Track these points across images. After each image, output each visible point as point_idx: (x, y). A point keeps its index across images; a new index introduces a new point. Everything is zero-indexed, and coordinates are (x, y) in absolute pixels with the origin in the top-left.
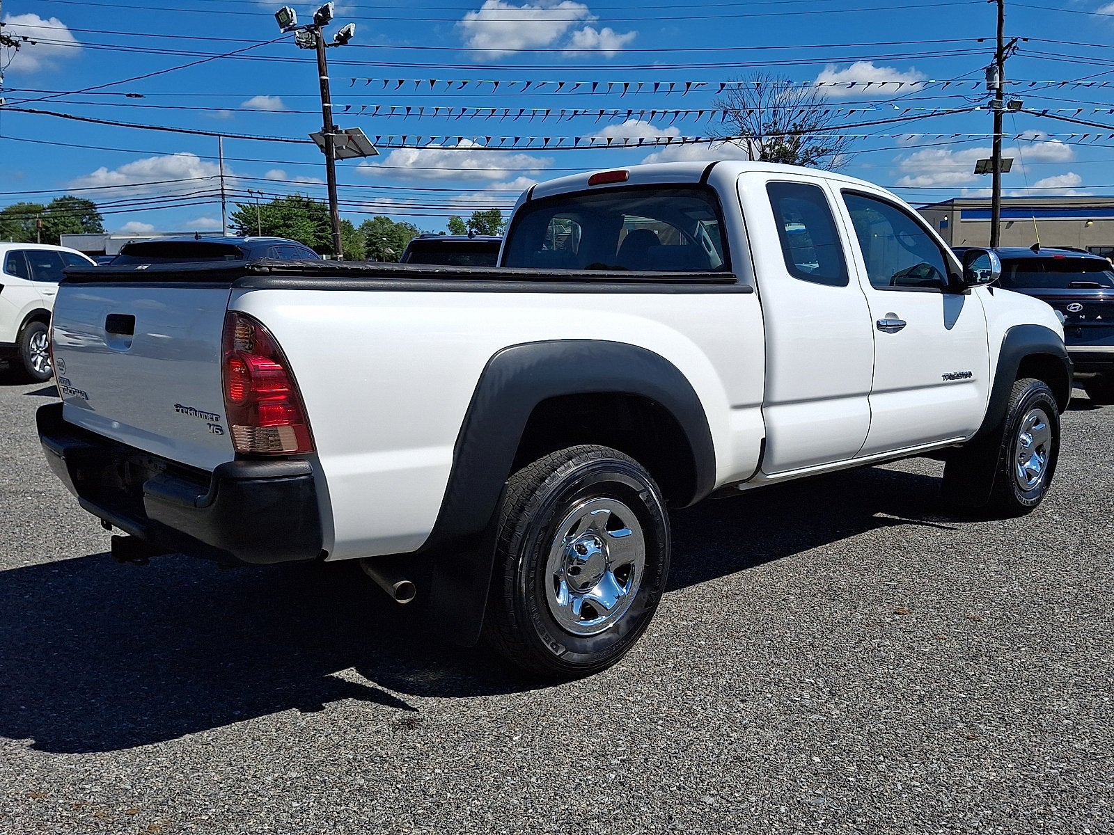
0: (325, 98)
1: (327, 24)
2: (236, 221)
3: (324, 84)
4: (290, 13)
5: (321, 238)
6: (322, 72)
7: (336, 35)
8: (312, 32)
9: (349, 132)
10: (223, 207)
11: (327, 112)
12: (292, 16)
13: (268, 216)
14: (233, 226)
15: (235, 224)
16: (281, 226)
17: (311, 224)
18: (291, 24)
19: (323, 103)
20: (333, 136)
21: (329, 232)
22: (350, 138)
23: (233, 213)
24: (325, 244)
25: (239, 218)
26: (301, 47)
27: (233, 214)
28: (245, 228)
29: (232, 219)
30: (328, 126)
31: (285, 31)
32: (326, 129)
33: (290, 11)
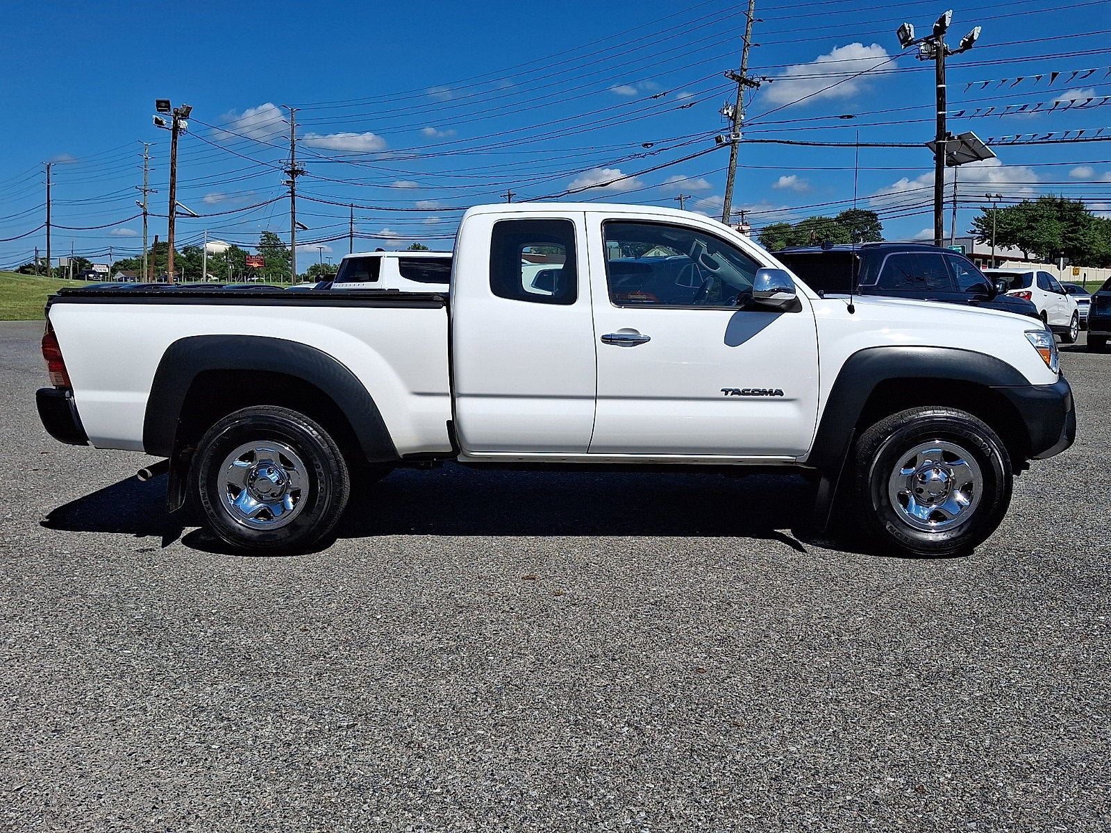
0: (941, 106)
1: (945, 33)
2: (978, 226)
3: (941, 93)
4: (908, 29)
5: (1071, 239)
6: (939, 81)
7: (962, 41)
8: (931, 43)
9: (962, 137)
10: (954, 214)
11: (941, 120)
12: (910, 30)
13: (1012, 220)
14: (975, 230)
15: (977, 229)
16: (1024, 228)
17: (1059, 225)
18: (910, 39)
19: (938, 111)
20: (945, 143)
21: (1081, 233)
22: (962, 142)
23: (976, 218)
24: (1075, 246)
25: (981, 223)
26: (922, 60)
27: (976, 220)
28: (987, 233)
29: (974, 224)
30: (942, 133)
31: (905, 46)
32: (938, 138)
33: (909, 27)
